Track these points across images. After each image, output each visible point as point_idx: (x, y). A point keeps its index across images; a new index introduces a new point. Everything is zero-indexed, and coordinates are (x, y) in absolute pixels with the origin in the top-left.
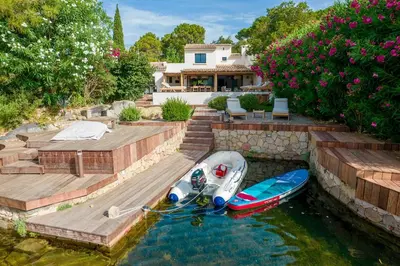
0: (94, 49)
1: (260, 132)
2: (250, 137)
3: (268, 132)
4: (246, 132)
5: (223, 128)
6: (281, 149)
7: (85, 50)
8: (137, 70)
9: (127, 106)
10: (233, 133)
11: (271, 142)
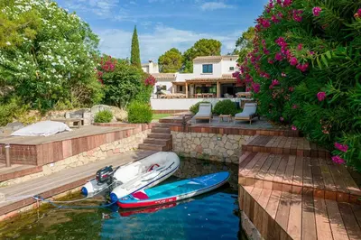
0: (60, 61)
1: (211, 135)
2: (202, 139)
3: (219, 135)
4: (200, 135)
5: (179, 131)
6: (231, 153)
7: (53, 61)
8: (126, 79)
9: (102, 110)
10: (189, 135)
11: (222, 145)
